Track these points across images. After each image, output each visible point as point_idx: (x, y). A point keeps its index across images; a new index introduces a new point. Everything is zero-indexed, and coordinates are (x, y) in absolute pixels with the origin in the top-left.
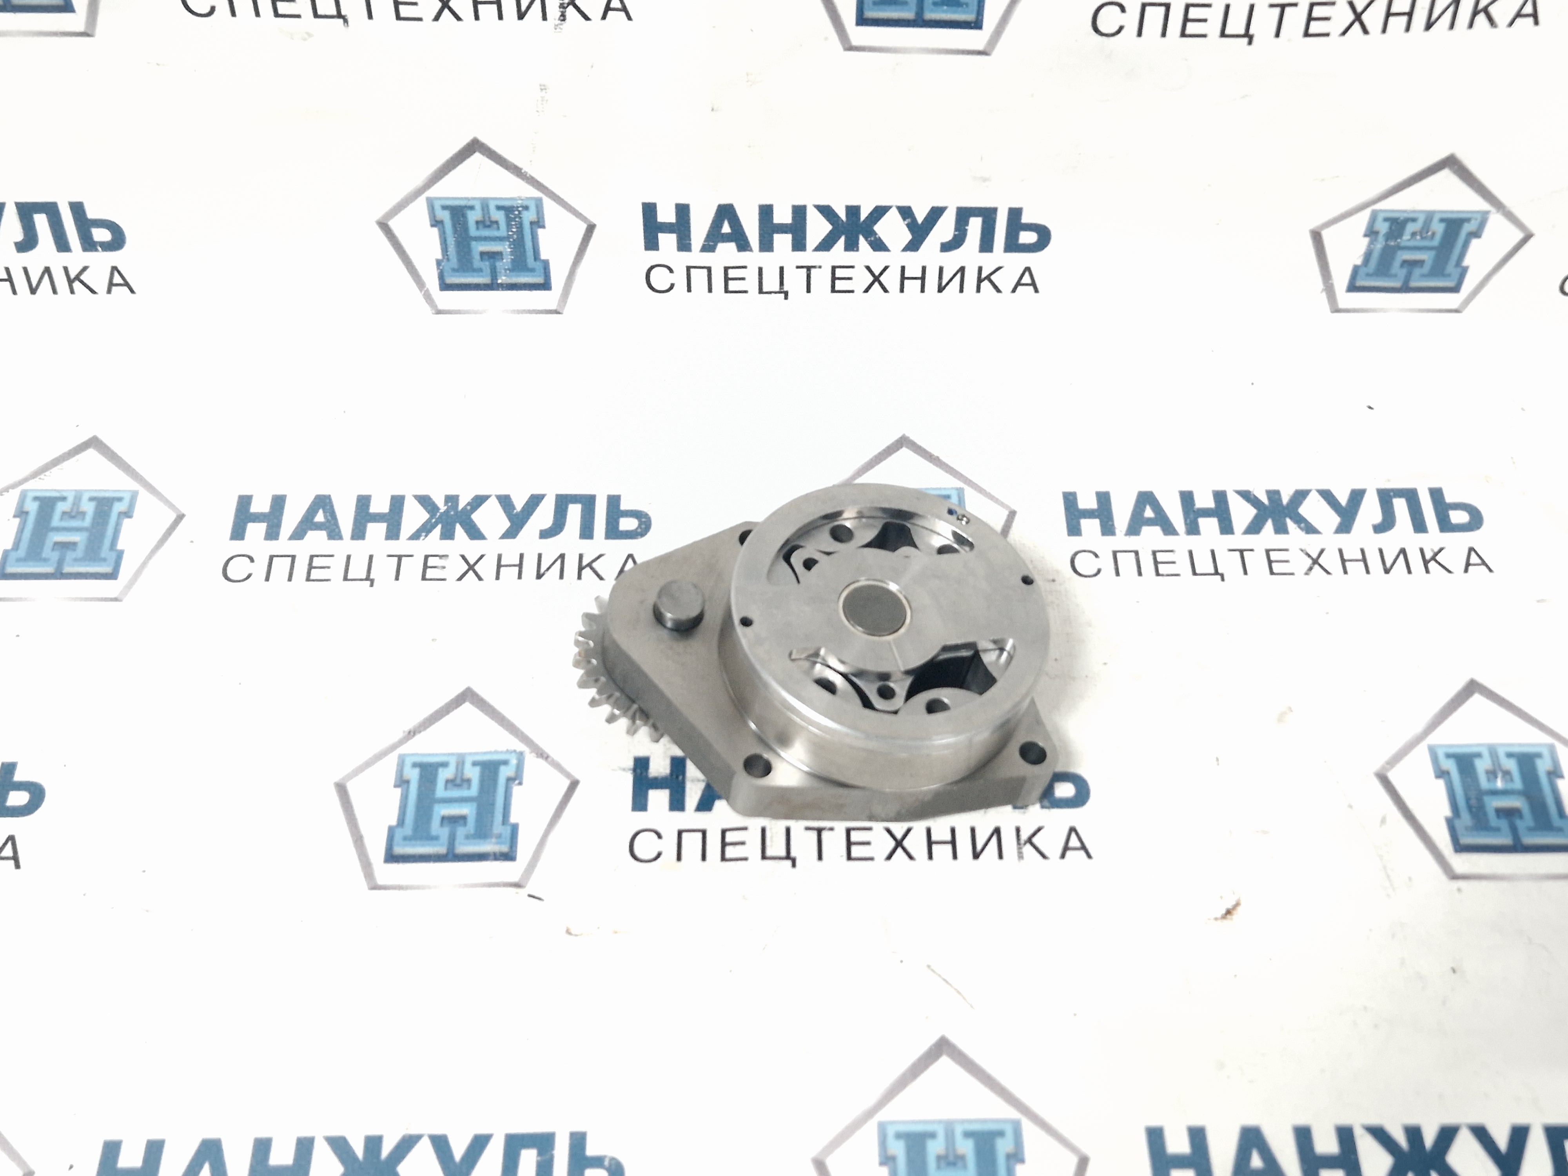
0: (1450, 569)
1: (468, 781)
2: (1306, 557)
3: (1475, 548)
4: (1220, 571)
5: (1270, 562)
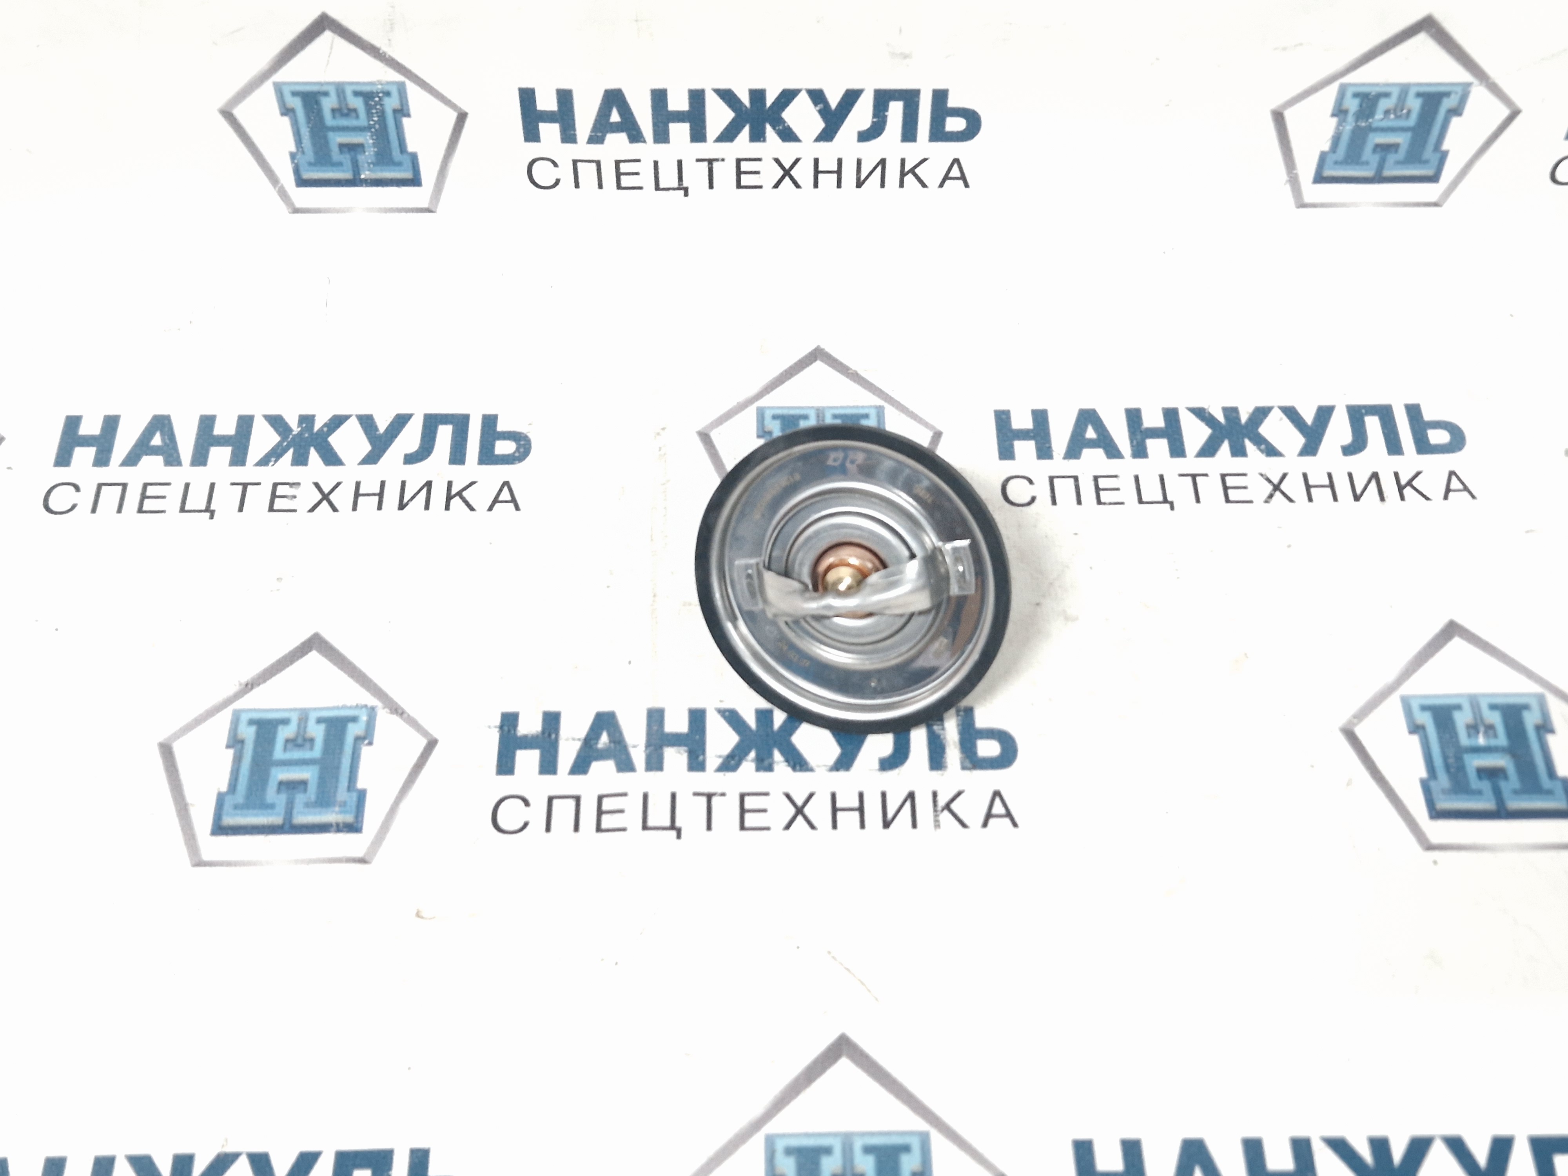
0: (1428, 496)
1: (312, 740)
2: (1266, 483)
3: (1457, 472)
4: (1169, 499)
5: (1226, 488)
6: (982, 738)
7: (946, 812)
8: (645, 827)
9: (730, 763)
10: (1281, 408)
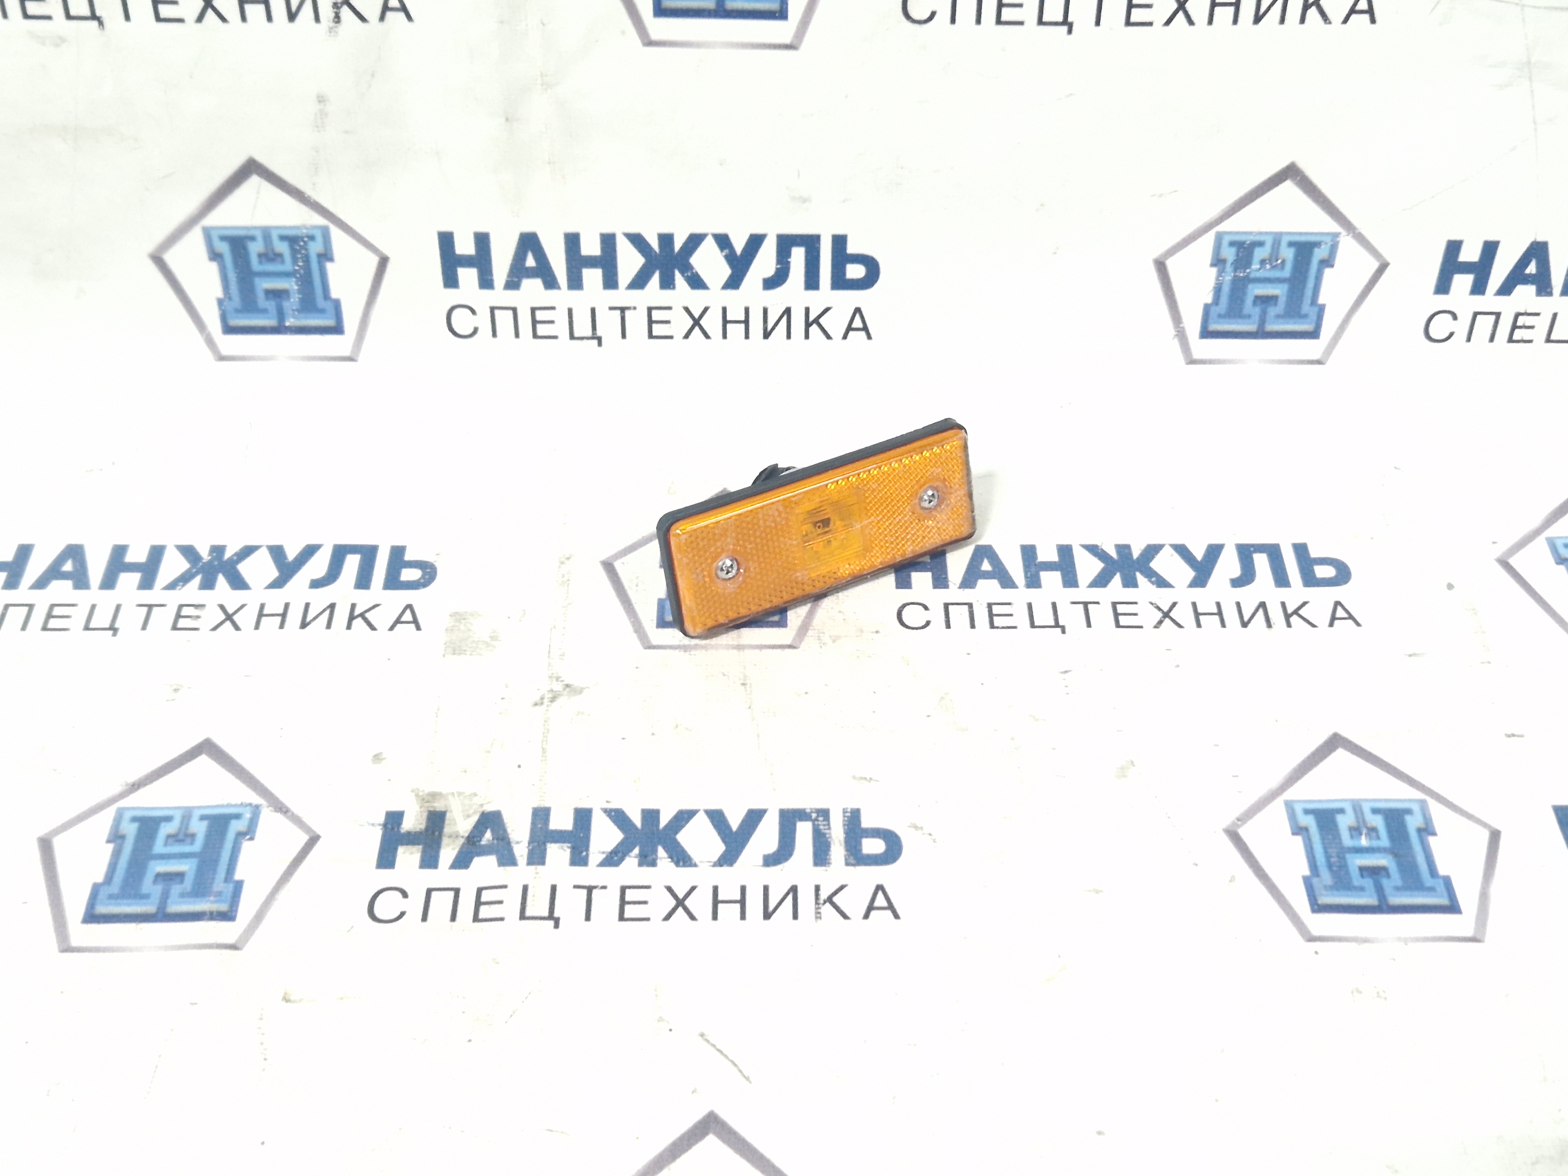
0: (1314, 623)
1: (193, 836)
2: (1156, 611)
3: (1342, 602)
4: (1061, 623)
5: (1116, 615)
6: (866, 837)
7: (828, 904)
8: (523, 917)
9: (613, 859)
10: (1172, 546)
